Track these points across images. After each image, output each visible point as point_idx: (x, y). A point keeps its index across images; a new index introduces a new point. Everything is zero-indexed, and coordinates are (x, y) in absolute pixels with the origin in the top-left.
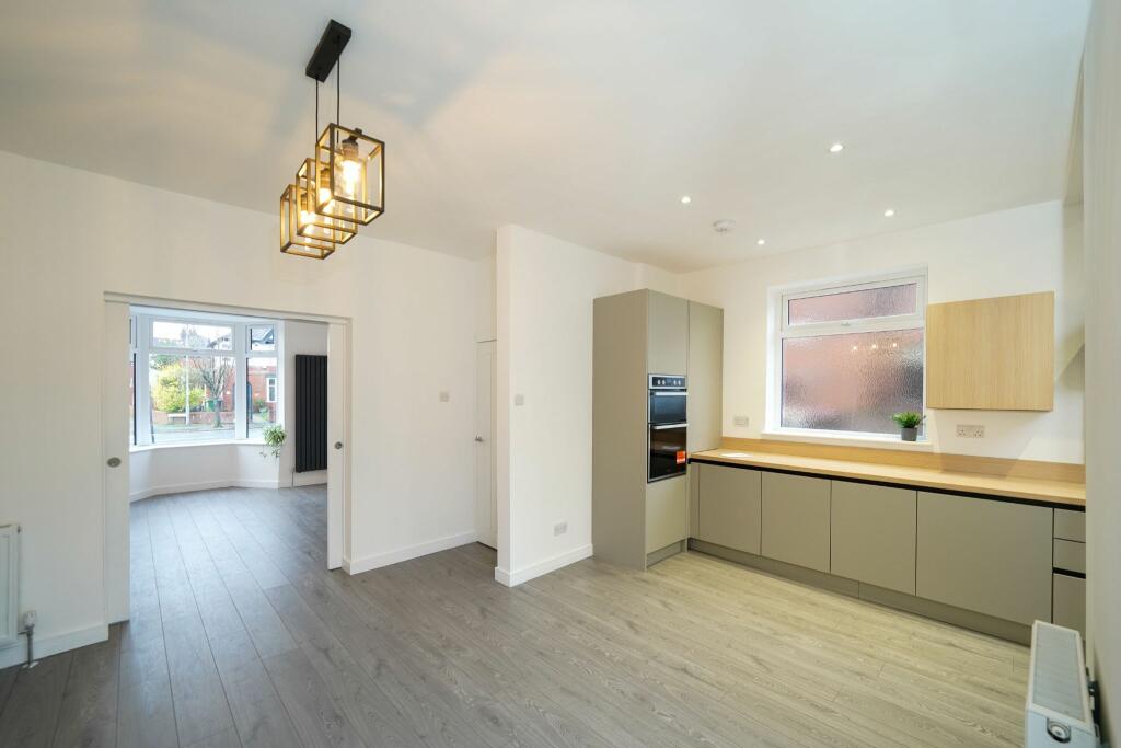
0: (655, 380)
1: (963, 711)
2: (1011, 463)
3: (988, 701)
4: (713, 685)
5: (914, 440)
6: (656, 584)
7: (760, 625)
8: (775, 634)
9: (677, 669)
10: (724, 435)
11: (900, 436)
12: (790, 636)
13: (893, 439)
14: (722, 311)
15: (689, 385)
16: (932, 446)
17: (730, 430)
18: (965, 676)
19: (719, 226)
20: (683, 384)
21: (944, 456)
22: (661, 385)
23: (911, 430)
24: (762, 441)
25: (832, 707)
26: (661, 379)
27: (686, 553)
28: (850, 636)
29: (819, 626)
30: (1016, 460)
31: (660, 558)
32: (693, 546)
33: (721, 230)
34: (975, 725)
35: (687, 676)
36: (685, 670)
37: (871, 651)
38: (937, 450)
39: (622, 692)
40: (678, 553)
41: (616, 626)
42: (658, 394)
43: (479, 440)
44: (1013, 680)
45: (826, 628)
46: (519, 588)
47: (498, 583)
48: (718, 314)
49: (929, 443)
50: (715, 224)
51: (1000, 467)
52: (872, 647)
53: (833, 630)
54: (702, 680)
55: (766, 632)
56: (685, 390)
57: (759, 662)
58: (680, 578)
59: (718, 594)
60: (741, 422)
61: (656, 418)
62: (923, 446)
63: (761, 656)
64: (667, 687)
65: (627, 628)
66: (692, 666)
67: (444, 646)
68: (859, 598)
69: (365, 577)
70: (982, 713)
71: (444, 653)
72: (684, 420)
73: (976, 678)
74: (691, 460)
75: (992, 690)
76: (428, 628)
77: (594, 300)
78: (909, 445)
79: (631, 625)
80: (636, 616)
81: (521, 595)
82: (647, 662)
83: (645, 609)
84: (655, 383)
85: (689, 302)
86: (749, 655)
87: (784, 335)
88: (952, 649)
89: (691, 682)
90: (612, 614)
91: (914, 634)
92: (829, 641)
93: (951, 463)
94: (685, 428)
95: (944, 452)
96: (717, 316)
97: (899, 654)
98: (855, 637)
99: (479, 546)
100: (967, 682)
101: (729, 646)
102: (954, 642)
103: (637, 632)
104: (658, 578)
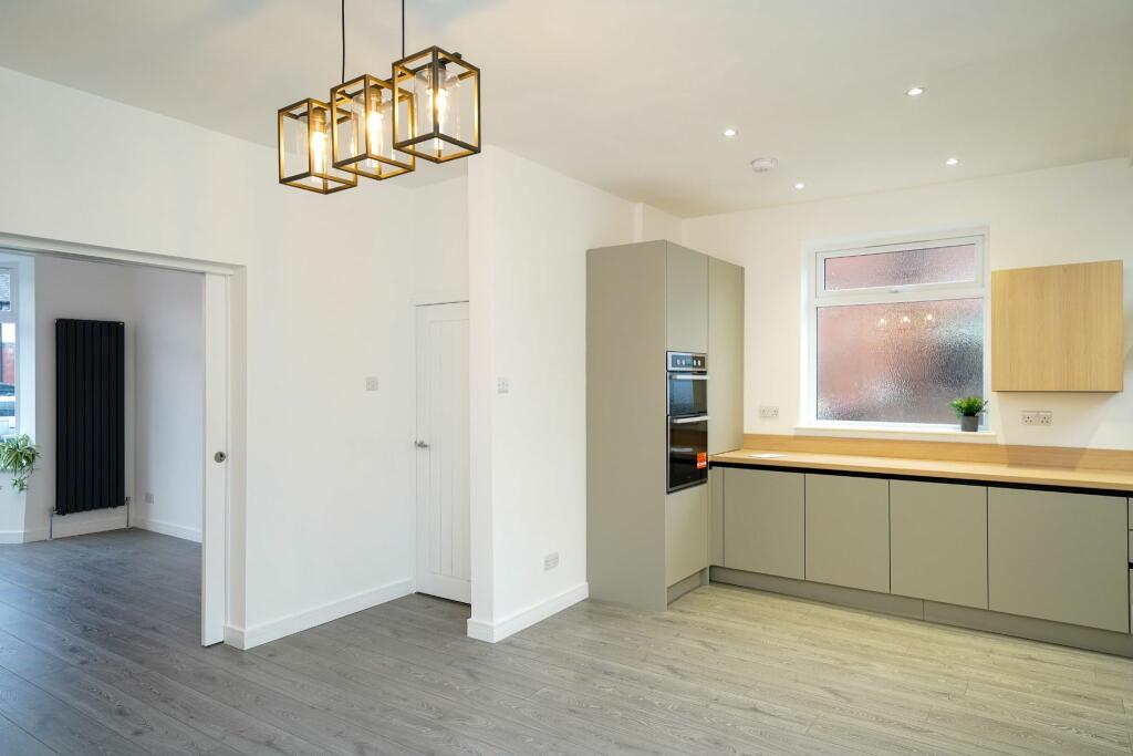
0: (675, 358)
1: (1057, 717)
2: (1081, 451)
3: (1078, 707)
4: (791, 721)
5: (976, 430)
6: (684, 623)
7: (823, 657)
8: (846, 664)
9: (745, 709)
10: (747, 430)
11: (959, 426)
12: (861, 664)
13: (952, 430)
14: (743, 269)
15: (711, 366)
16: (995, 437)
17: (753, 425)
18: (1051, 687)
19: (758, 165)
20: (703, 365)
21: (1009, 448)
22: (681, 366)
23: (971, 418)
24: (796, 438)
25: (926, 728)
26: (681, 358)
27: (708, 586)
28: (924, 659)
29: (889, 652)
30: (1084, 449)
31: (679, 594)
32: (717, 577)
33: (761, 170)
34: (1070, 729)
35: (759, 715)
36: (755, 709)
37: (950, 671)
38: (1001, 441)
39: (691, 739)
40: (700, 586)
41: (652, 672)
42: (679, 377)
43: (422, 445)
44: (1096, 685)
45: (897, 653)
46: (507, 643)
47: (474, 640)
48: (739, 273)
49: (993, 433)
50: (753, 163)
51: (1069, 457)
52: (950, 667)
53: (905, 655)
54: (779, 717)
55: (832, 662)
56: (704, 373)
57: (835, 693)
58: (711, 615)
59: (764, 628)
60: (769, 413)
61: (676, 410)
62: (984, 436)
63: (834, 687)
64: (742, 728)
65: (669, 674)
66: (761, 704)
67: (440, 718)
68: (923, 621)
69: (269, 651)
70: (1075, 718)
71: (446, 726)
72: (704, 412)
73: (1063, 688)
74: (713, 464)
75: (1080, 696)
76: (405, 700)
77: (588, 252)
78: (969, 437)
79: (673, 670)
80: (675, 660)
81: (512, 650)
82: (707, 706)
83: (683, 652)
84: (674, 365)
85: (708, 257)
86: (822, 688)
87: (819, 303)
88: (1031, 662)
89: (766, 720)
90: (644, 660)
91: (991, 651)
92: (904, 666)
93: (1017, 455)
94: (706, 422)
95: (1009, 443)
96: (736, 276)
97: (982, 672)
98: (932, 660)
99: (420, 597)
100: (1054, 691)
101: (796, 681)
102: (1034, 655)
103: (683, 677)
104: (686, 617)
